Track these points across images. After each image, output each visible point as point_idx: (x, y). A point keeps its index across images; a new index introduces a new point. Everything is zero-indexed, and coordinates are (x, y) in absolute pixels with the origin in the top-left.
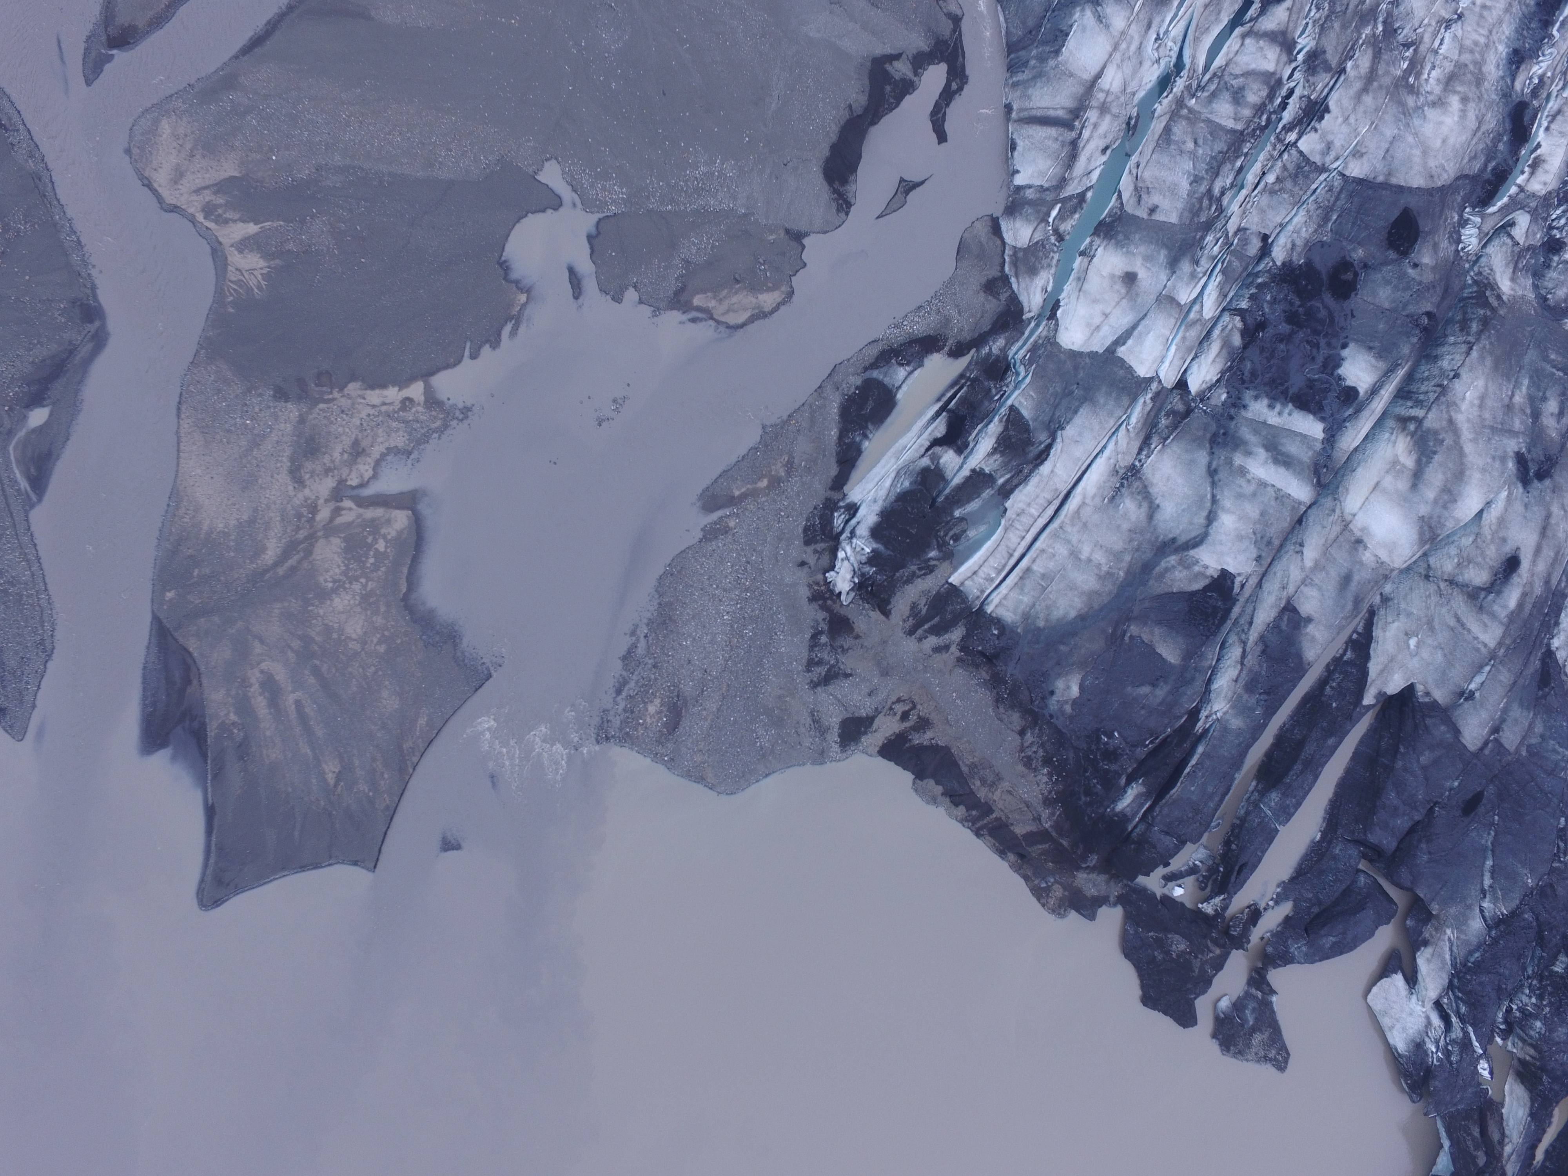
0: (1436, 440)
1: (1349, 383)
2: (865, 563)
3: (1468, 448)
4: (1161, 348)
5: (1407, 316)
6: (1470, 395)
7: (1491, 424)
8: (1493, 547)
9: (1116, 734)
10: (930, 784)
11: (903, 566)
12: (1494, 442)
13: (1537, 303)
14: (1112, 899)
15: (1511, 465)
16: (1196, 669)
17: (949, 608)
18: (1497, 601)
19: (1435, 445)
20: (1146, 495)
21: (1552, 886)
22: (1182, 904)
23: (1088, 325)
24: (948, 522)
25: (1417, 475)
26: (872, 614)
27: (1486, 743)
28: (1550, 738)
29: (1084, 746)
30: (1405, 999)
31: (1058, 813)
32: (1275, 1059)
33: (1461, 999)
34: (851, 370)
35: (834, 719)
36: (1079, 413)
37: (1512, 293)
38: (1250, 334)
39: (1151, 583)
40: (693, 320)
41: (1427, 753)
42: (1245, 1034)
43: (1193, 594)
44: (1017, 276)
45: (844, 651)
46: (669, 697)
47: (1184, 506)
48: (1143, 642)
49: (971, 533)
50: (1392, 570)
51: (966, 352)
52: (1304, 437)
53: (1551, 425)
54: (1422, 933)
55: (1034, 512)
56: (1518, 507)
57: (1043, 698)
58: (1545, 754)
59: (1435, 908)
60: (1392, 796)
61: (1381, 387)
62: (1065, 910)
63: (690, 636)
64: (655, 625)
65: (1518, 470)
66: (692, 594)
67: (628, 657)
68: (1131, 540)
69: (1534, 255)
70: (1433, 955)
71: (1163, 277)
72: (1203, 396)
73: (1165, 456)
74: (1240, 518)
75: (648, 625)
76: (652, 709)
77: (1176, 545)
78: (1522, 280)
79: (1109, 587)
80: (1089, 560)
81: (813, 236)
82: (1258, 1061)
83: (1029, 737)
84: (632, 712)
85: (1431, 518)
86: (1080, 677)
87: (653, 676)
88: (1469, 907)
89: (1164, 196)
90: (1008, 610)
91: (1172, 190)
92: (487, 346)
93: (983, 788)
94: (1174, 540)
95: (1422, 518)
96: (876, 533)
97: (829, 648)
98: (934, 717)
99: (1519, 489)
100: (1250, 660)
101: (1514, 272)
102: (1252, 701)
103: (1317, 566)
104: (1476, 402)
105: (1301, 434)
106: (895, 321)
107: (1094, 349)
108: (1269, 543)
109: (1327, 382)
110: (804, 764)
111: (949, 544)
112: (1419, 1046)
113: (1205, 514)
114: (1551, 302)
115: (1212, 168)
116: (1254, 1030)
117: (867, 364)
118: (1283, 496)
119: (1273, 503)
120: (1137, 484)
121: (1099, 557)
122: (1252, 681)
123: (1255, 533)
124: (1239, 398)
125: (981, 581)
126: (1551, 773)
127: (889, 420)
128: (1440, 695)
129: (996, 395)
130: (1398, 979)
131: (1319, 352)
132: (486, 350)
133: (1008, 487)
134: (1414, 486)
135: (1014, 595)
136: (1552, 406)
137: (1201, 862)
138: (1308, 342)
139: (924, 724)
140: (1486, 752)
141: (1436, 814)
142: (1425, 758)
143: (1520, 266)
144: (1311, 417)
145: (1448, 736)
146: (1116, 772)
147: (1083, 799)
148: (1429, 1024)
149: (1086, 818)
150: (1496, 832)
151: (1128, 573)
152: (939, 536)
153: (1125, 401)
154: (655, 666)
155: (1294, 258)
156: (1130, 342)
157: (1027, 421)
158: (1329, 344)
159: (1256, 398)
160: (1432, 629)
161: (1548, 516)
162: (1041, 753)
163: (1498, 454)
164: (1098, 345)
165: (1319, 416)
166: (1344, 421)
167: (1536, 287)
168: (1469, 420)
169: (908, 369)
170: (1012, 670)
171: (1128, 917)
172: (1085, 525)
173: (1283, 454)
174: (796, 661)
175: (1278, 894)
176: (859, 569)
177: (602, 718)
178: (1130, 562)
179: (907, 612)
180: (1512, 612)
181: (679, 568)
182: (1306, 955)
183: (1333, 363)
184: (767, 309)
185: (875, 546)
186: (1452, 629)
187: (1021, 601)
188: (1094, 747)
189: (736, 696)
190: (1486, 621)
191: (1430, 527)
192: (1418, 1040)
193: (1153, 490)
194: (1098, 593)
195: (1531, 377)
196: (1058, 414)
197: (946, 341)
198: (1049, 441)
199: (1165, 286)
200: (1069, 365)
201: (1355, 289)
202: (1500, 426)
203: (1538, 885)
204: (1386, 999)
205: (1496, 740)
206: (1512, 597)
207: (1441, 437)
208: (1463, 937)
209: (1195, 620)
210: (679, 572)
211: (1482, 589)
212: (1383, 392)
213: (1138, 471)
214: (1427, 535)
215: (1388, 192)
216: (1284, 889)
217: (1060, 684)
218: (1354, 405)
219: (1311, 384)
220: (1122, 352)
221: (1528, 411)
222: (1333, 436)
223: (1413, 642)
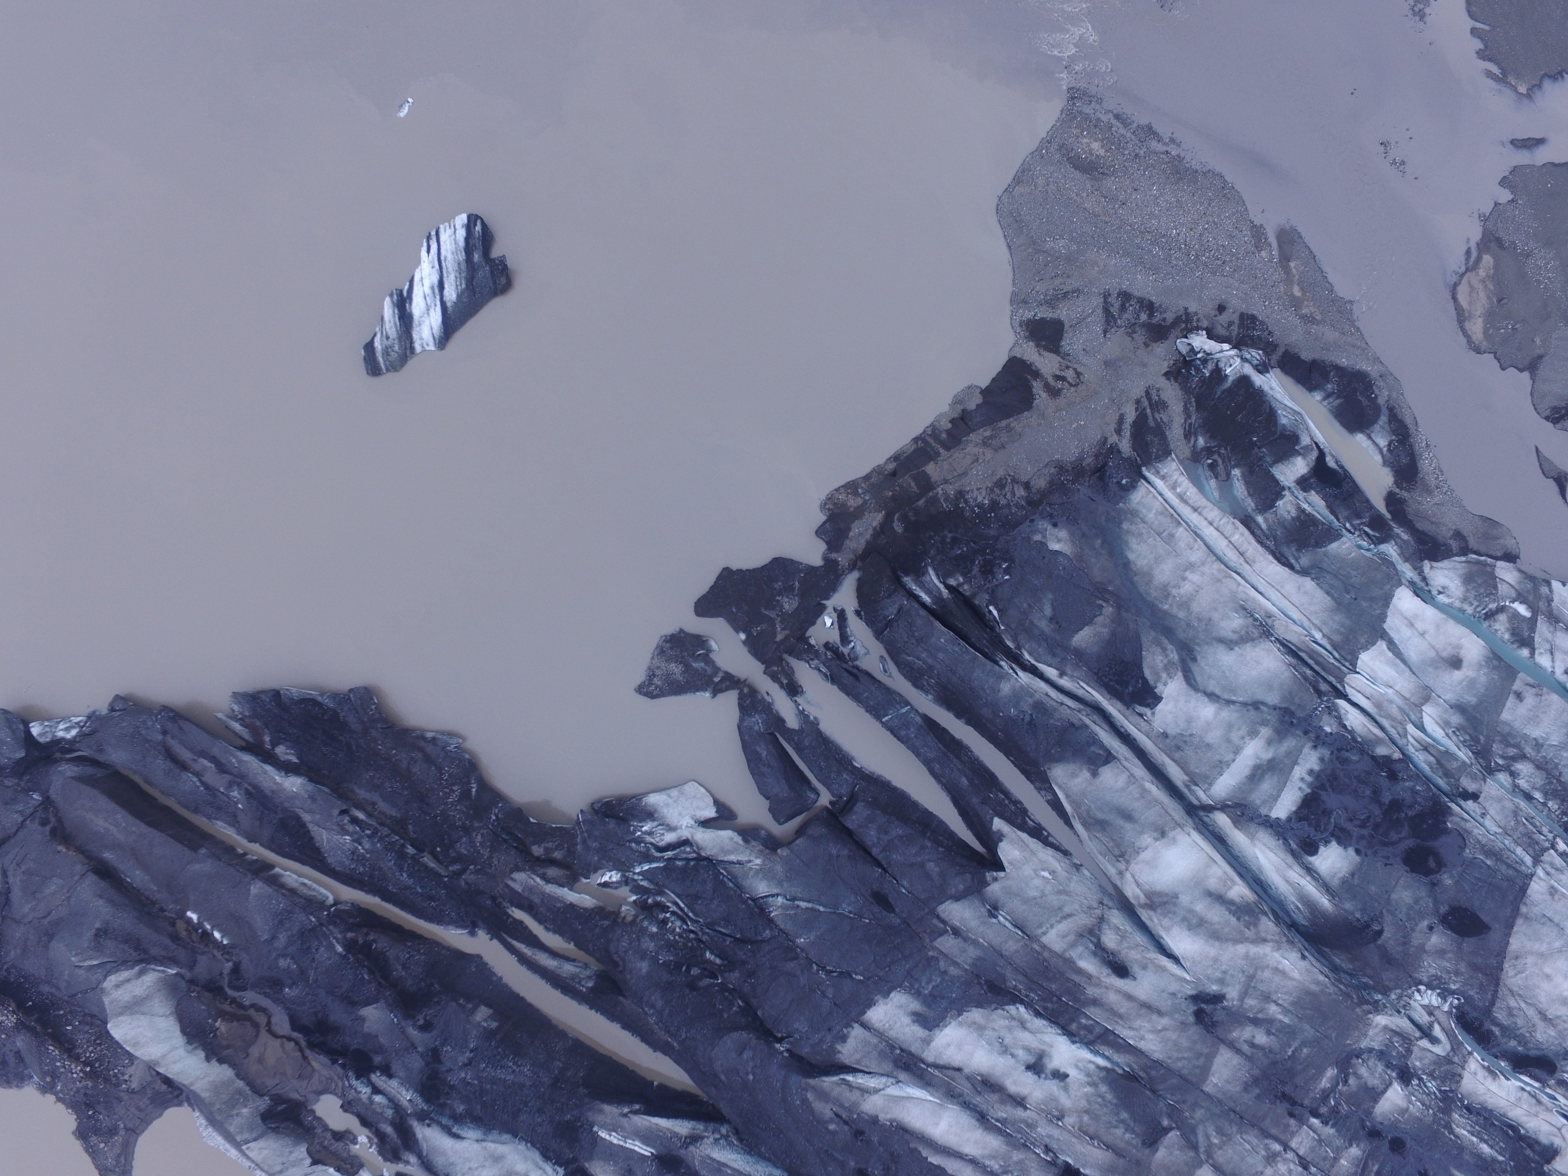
0: (1250, 923)
1: (1322, 849)
2: (1217, 365)
3: (1241, 949)
4: (1385, 679)
5: (1381, 913)
6: (1286, 964)
7: (1257, 977)
8: (1138, 956)
9: (1007, 577)
10: (978, 399)
11: (1197, 409)
12: (1240, 975)
13: (1355, 1049)
14: (834, 556)
15: (1214, 988)
16: (1064, 659)
17: (1156, 441)
18: (1086, 951)
19: (1244, 920)
20: (1243, 639)
21: (796, 958)
22: (814, 623)
23: (1416, 616)
24: (1229, 461)
25: (1219, 898)
26: (1166, 364)
27: (943, 922)
28: (943, 979)
29: (999, 546)
30: (693, 813)
31: (944, 506)
32: (650, 684)
33: (688, 864)
34: (1394, 395)
35: (1064, 313)
36: (1326, 596)
37: (1374, 1024)
38: (1386, 763)
39: (1153, 634)
40: (1468, 252)
41: (937, 869)
42: (683, 657)
43: (1140, 668)
44: (1467, 562)
45: (1130, 335)
46: (1104, 164)
47: (1228, 674)
48: (1096, 617)
49: (1213, 483)
50: (1128, 862)
51: (1391, 508)
52: (1275, 798)
53: (1244, 1034)
54: (755, 840)
55: (1235, 538)
56: (1174, 987)
57: (1051, 516)
58: (927, 973)
59: (783, 852)
60: (898, 830)
61: (1313, 877)
62: (829, 509)
63: (1161, 195)
64: (1176, 163)
65: (1208, 994)
66: (1202, 204)
67: (1150, 131)
68: (1199, 620)
69: (1401, 1056)
70: (736, 843)
71: (1449, 696)
72: (1332, 710)
73: (1280, 664)
74: (1208, 724)
75: (1179, 156)
76: (1095, 146)
77: (1189, 661)
78: (1381, 1038)
79: (1154, 594)
80: (1184, 579)
81: (1531, 382)
82: (649, 669)
83: (1020, 492)
84: (1096, 126)
85: (1175, 905)
86: (1068, 553)
87: (1127, 152)
88: (780, 884)
89: (1530, 710)
90: (1142, 497)
91: (1534, 719)
92: (1482, 47)
93: (981, 438)
94: (1194, 660)
95: (1176, 896)
96: (1244, 380)
97: (1133, 321)
98: (1061, 401)
99: (1190, 991)
100: (1064, 712)
101: (1392, 1030)
102: (1026, 706)
103: (1144, 792)
104: (1280, 967)
105: (1279, 796)
106: (1432, 446)
107: (1389, 621)
108: (1178, 748)
109: (1326, 830)
110: (1014, 284)
111: (1208, 458)
112: (650, 815)
113: (1217, 691)
114: (1354, 1061)
115: (1547, 763)
116: (687, 666)
117: (1397, 411)
118: (1222, 768)
119: (1218, 757)
120: (1256, 633)
121: (1186, 588)
122: (1045, 709)
123: (1191, 735)
124: (1324, 743)
125: (1175, 477)
126: (909, 974)
127: (1337, 425)
128: (994, 889)
129: (1352, 525)
130: (710, 812)
131: (1356, 826)
132: (1478, 45)
133: (1253, 525)
134: (1209, 894)
135: (1157, 504)
136: (1261, 1038)
137: (853, 648)
138: (1369, 817)
139: (1054, 393)
140: (935, 921)
141: (876, 869)
142: (931, 866)
143: (1395, 1039)
144: (1294, 809)
145: (953, 891)
146: (970, 571)
147: (949, 535)
148: (671, 828)
149: (932, 533)
150: (853, 918)
151: (1166, 613)
152: (1220, 448)
153: (1336, 638)
154: (1136, 155)
155: (1454, 818)
156: (1390, 654)
157: (1325, 546)
158: (1362, 837)
159: (1322, 760)
160: (1060, 892)
161: (1160, 1013)
162: (1003, 502)
163: (1228, 978)
164: (1393, 624)
165: (1294, 817)
166: (1285, 839)
167: (1371, 1050)
168: (1266, 955)
169: (1385, 449)
170: (1083, 491)
171: (811, 570)
172: (1219, 581)
173: (1262, 776)
174: (1130, 284)
175: (807, 716)
176: (1212, 359)
177: (1094, 97)
178: (1174, 617)
179: (1165, 396)
180: (1074, 963)
181: (1229, 196)
182: (751, 728)
183: (1343, 838)
184: (1467, 325)
185: (1231, 379)
186: (1060, 909)
187: (1149, 510)
188: (997, 554)
189: (1096, 227)
190: (1069, 938)
191: (1165, 903)
192: (656, 815)
193: (1248, 647)
194: (1150, 581)
195: (1289, 1026)
196: (1328, 576)
197: (1406, 490)
198: (1297, 567)
199: (1440, 697)
200: (1377, 592)
201: (1412, 871)
202: (1252, 985)
203: (797, 947)
204: (695, 797)
205: (946, 931)
206: (1088, 964)
207: (1252, 928)
208: (752, 873)
209: (1116, 665)
210: (1224, 196)
211: (1099, 939)
212: (1308, 878)
213: (1267, 637)
214: (1157, 900)
215: (1508, 915)
216: (812, 723)
217: (1063, 534)
218: (1299, 850)
219: (1327, 813)
220: (1382, 645)
221: (1260, 1016)
222: (1271, 826)
223: (1046, 874)
